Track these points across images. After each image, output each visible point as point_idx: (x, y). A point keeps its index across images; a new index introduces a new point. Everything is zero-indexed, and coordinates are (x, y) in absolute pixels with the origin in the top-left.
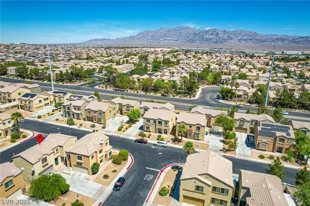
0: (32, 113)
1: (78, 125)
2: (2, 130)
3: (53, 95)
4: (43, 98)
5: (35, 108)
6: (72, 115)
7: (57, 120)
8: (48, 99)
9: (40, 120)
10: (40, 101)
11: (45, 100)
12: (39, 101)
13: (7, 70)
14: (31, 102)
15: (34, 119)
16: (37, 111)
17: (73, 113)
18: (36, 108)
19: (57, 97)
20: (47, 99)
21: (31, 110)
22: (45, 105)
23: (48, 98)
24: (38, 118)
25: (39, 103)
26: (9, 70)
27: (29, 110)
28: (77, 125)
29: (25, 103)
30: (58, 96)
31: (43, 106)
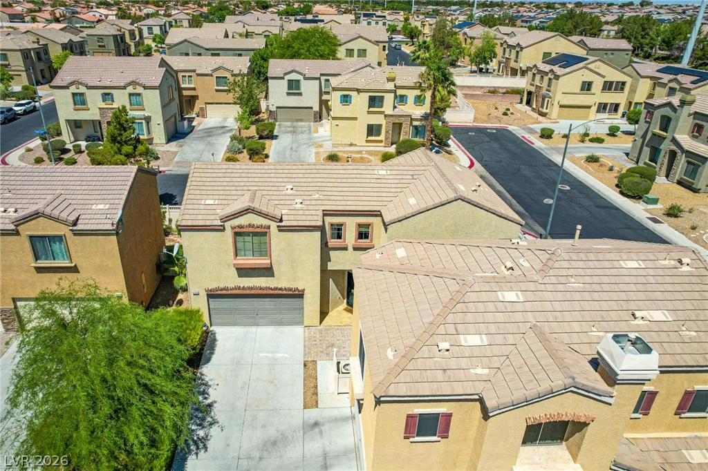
0: (541, 118)
1: (659, 206)
2: (386, 116)
3: (651, 78)
4: (603, 77)
5: (556, 107)
6: (663, 159)
7: (592, 159)
8: (622, 89)
9: (539, 144)
10: (587, 86)
11: (608, 86)
12: (584, 83)
13: (601, 30)
14: (554, 81)
15: (527, 136)
16: (560, 116)
17: (674, 147)
18: (561, 106)
19: (664, 85)
20: (621, 86)
21: (544, 110)
22: (602, 108)
23: (624, 83)
24: (540, 137)
25: (578, 90)
26: (606, 33)
27: (540, 109)
28: (650, 207)
29: (539, 85)
30: (670, 81)
31: (589, 107)
